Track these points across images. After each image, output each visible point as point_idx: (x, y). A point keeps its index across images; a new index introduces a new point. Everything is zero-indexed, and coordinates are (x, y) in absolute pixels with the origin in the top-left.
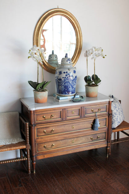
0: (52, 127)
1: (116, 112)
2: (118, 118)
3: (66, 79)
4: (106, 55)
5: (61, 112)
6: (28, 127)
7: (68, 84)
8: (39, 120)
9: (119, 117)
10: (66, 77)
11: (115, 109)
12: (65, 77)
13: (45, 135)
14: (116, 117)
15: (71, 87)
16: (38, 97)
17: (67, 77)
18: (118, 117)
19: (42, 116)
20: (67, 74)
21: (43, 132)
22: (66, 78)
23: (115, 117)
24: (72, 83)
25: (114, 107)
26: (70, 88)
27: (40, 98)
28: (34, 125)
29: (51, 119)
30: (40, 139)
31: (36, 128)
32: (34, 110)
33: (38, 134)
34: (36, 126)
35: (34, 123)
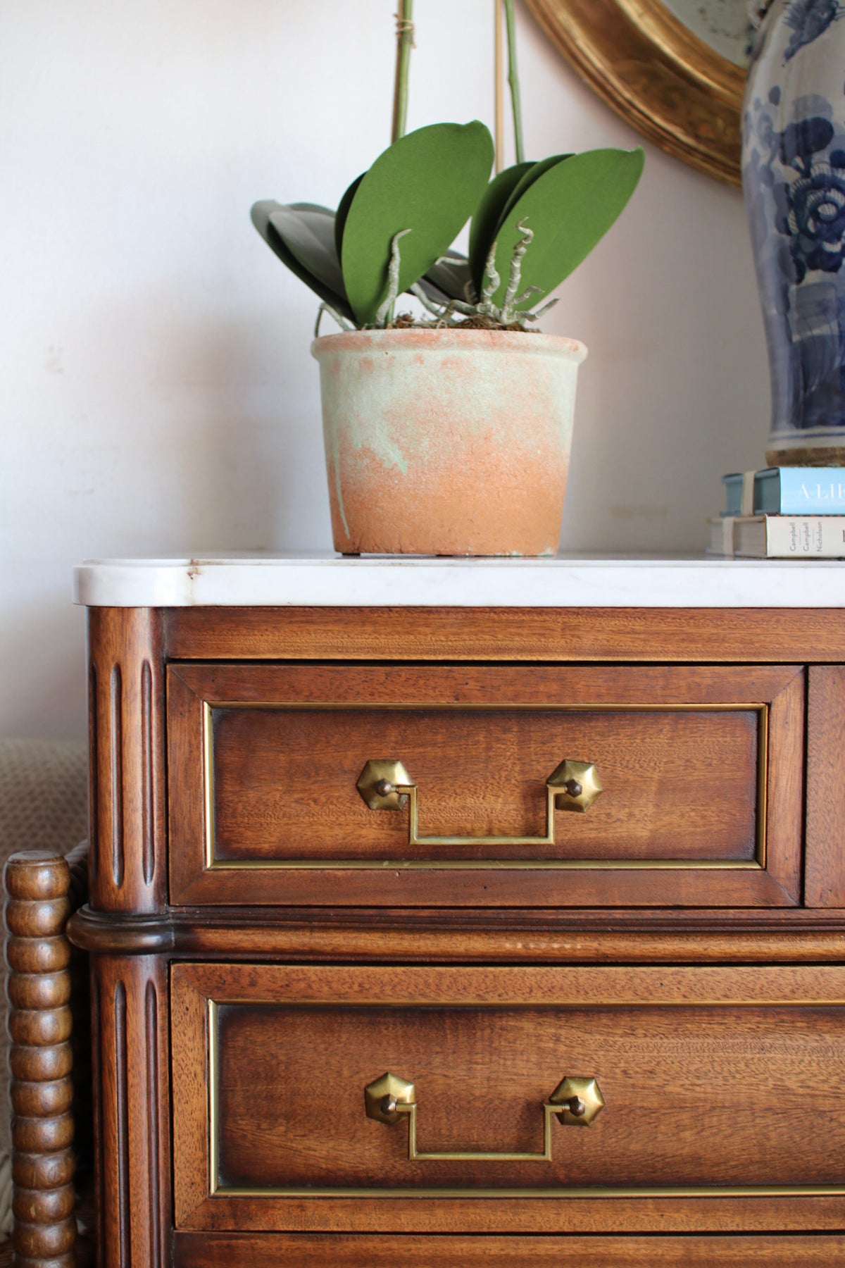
5: (761, 716)
6: (46, 952)
8: (268, 842)
13: (399, 1168)
16: (357, 442)
19: (351, 759)
21: (350, 1105)
27: (393, 456)
28: (148, 917)
29: (550, 855)
30: (286, 1243)
31: (206, 992)
32: (157, 611)
33: (245, 1125)
34: (212, 950)
35: (164, 889)
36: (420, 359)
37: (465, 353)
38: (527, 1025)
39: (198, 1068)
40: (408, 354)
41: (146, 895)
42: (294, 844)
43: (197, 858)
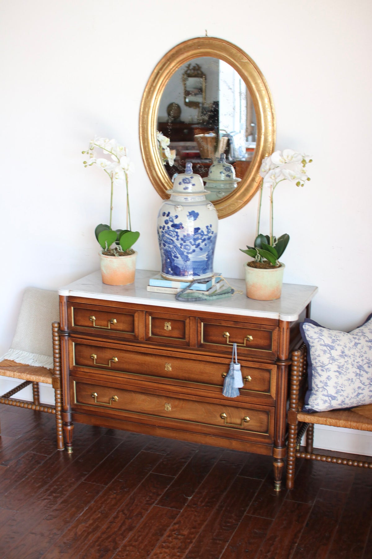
0: (112, 352)
1: (326, 361)
2: (331, 383)
3: (166, 232)
4: (308, 179)
5: (134, 316)
7: (171, 246)
8: (80, 324)
9: (334, 380)
10: (166, 226)
11: (325, 352)
12: (164, 227)
14: (323, 378)
15: (179, 256)
17: (168, 228)
18: (328, 378)
19: (88, 315)
20: (167, 218)
21: (88, 357)
22: (166, 228)
23: (320, 375)
24: (181, 244)
25: (325, 345)
26: (177, 258)
28: (66, 332)
29: (109, 329)
30: (82, 373)
31: (73, 341)
32: (67, 296)
33: (78, 358)
34: (72, 336)
35: (68, 328)
36: (107, 260)
37: (112, 259)
38: (109, 350)
39: (72, 350)
40: (105, 259)
41: (66, 329)
42: (82, 325)
43: (71, 325)
